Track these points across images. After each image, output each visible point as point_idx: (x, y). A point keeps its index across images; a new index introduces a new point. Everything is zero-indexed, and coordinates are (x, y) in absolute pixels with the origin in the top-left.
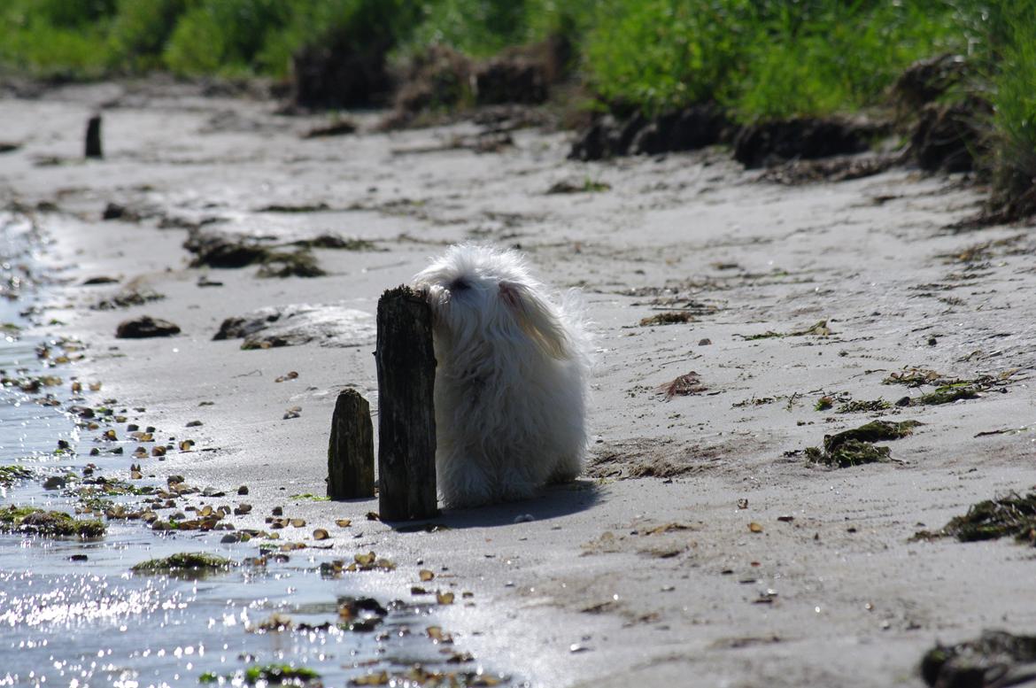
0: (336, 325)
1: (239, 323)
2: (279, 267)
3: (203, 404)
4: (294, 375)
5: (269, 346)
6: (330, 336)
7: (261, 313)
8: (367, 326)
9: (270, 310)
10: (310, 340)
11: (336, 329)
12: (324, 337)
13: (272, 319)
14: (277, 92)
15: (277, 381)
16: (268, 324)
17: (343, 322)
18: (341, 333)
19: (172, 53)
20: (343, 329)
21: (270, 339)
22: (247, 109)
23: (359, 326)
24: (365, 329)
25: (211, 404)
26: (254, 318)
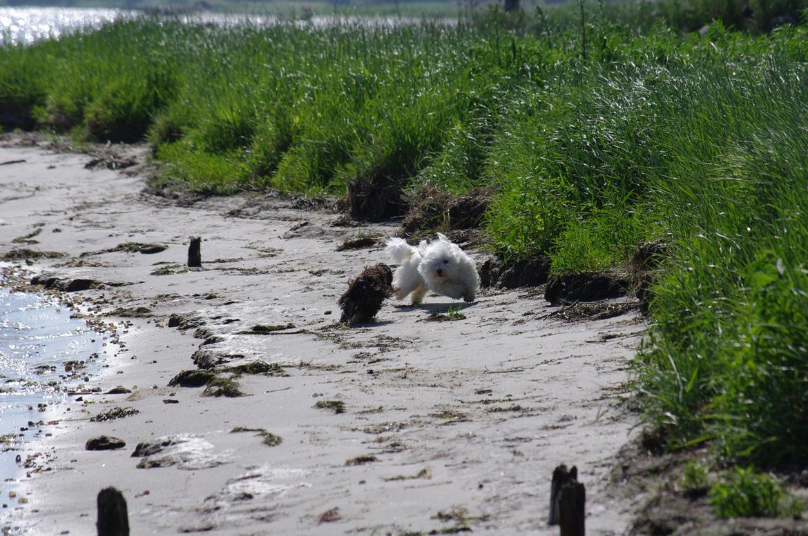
0: (190, 454)
1: (146, 446)
2: (216, 389)
3: (82, 515)
4: (147, 493)
5: (150, 467)
6: (185, 461)
7: (159, 440)
8: (208, 455)
9: (164, 438)
10: (174, 463)
11: (189, 457)
12: (182, 462)
13: (165, 444)
14: (342, 206)
15: (136, 497)
16: (162, 447)
17: (195, 452)
18: (192, 459)
19: (278, 178)
20: (193, 457)
21: (151, 462)
22: (319, 219)
23: (203, 454)
24: (206, 457)
25: (87, 515)
26: (155, 443)
